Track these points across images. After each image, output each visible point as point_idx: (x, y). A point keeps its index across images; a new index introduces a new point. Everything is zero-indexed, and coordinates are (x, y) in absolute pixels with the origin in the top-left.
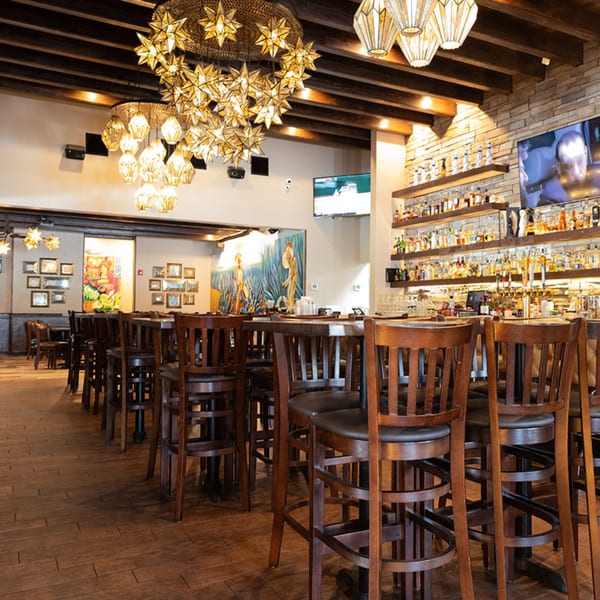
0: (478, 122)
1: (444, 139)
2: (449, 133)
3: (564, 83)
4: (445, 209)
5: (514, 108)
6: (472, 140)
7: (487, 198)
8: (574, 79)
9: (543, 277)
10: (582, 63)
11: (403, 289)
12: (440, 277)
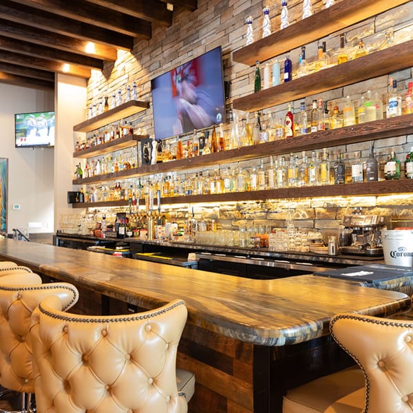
0: (130, 65)
1: (110, 80)
2: (112, 76)
3: (185, 27)
4: (106, 141)
5: (153, 51)
6: (126, 81)
7: (131, 131)
8: (191, 23)
9: (158, 203)
10: (197, 8)
11: (85, 209)
12: (101, 200)
